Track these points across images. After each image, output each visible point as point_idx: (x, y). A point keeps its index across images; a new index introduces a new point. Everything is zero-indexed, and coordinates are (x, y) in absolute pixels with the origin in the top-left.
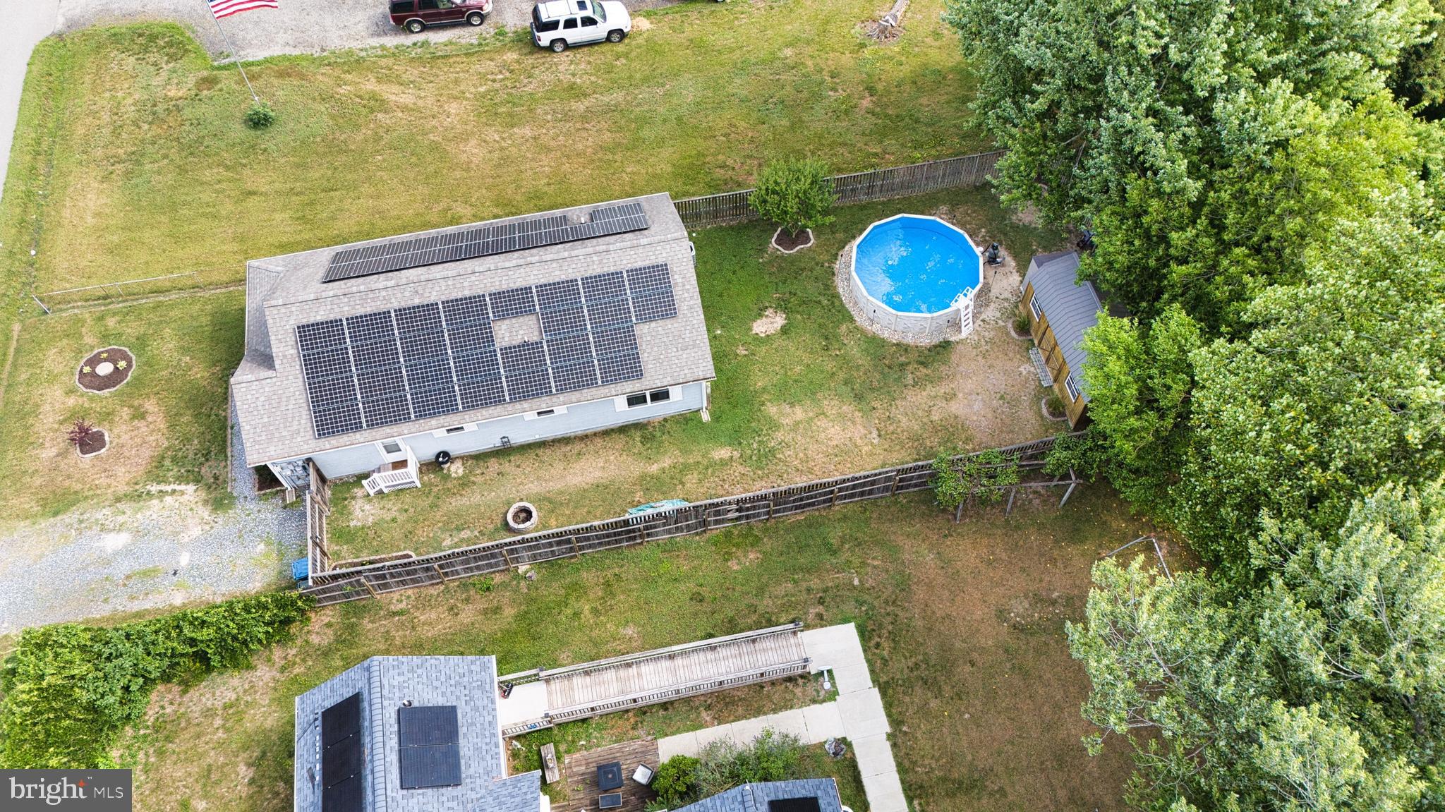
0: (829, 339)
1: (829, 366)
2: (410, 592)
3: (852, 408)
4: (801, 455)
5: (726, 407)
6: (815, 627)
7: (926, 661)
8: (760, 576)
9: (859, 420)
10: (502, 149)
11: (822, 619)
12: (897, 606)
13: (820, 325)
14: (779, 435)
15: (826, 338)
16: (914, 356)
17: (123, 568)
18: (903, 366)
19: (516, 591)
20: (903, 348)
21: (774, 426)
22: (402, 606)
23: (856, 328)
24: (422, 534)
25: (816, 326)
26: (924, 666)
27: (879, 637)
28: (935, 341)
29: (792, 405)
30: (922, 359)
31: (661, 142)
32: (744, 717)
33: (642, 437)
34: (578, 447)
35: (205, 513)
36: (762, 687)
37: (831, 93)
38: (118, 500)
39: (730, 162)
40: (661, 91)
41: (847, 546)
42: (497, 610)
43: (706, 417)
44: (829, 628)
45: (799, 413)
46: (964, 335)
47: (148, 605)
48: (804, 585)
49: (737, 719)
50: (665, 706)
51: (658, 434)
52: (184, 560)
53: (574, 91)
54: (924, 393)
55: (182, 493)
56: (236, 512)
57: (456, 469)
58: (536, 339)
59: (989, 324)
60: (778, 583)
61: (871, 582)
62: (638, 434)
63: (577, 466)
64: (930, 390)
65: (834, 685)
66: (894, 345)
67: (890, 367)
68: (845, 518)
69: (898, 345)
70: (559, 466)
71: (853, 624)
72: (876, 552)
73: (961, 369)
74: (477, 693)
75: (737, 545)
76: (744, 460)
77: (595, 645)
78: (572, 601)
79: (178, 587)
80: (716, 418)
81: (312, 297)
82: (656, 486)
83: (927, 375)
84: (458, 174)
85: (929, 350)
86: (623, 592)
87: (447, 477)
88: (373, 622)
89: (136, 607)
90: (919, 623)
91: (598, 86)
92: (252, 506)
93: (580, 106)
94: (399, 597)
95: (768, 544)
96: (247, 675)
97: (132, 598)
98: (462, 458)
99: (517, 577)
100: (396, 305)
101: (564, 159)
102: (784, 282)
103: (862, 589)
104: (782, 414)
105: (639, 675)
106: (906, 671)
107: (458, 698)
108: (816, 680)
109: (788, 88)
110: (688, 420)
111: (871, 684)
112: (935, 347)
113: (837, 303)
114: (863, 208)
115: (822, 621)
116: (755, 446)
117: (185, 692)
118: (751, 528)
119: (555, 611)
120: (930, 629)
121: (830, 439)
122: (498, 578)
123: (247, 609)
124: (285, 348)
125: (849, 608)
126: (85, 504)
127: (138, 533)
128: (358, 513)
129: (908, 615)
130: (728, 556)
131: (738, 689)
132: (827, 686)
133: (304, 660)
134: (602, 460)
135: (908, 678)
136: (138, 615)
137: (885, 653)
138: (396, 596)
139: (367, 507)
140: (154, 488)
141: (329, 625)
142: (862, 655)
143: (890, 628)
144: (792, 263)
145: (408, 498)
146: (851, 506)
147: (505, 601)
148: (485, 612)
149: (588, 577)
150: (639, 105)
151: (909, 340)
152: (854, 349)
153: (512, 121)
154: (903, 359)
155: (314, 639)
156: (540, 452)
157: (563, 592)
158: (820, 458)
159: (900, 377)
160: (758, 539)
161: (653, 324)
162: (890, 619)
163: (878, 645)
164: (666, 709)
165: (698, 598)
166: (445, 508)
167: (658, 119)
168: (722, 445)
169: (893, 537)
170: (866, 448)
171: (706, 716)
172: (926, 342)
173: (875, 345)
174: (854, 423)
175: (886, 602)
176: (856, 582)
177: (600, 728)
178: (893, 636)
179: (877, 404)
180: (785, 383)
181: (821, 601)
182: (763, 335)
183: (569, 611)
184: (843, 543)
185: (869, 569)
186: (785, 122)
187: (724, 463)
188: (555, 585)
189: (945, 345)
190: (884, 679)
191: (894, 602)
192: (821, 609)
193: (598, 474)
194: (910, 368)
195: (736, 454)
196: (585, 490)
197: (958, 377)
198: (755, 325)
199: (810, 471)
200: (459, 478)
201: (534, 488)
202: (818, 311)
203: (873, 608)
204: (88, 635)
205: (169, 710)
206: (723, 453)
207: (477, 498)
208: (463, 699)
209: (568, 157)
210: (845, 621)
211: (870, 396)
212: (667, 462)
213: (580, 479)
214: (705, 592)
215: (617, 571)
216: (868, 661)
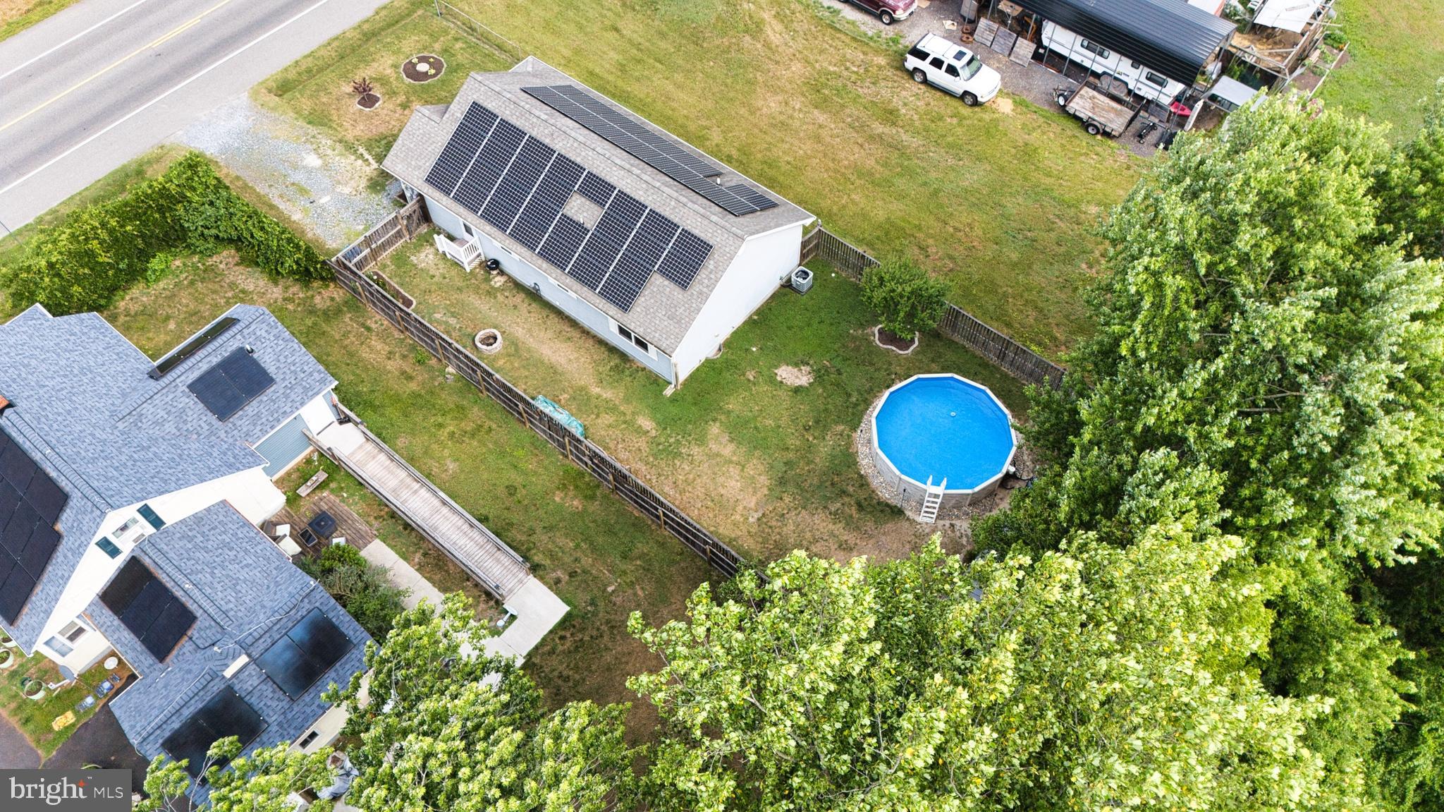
0: (820, 423)
1: (793, 442)
2: (386, 322)
3: (767, 483)
4: (691, 476)
5: (689, 399)
6: (545, 583)
7: (576, 684)
8: (563, 520)
9: (759, 494)
10: (791, 117)
11: (556, 583)
12: (612, 633)
13: (826, 410)
14: (695, 450)
15: (817, 422)
16: (862, 495)
17: (299, 177)
18: (844, 493)
19: (433, 379)
20: (863, 482)
21: (701, 441)
22: (373, 326)
23: (849, 436)
24: (433, 299)
25: (822, 407)
26: (571, 684)
27: (572, 635)
28: (893, 502)
29: (732, 440)
30: (865, 504)
31: (901, 196)
32: (434, 583)
33: (616, 366)
34: (575, 334)
35: (363, 183)
36: (468, 580)
37: (1084, 266)
38: (340, 141)
39: (932, 250)
40: (951, 162)
41: (638, 562)
42: (410, 378)
43: (669, 391)
44: (552, 594)
45: (728, 450)
46: (920, 519)
47: (282, 207)
48: (579, 554)
49: (429, 579)
50: (407, 526)
51: (627, 372)
52: (325, 200)
53: (890, 116)
54: (831, 526)
55: (369, 164)
56: (375, 198)
57: (498, 281)
58: (588, 225)
59: (953, 531)
60: (567, 535)
61: (618, 600)
62: (617, 361)
63: (558, 345)
64: (838, 528)
65: (505, 627)
66: (859, 474)
67: (832, 484)
68: (662, 545)
69: (861, 476)
70: (550, 334)
71: (568, 608)
72: (649, 588)
73: (883, 538)
74: (299, 390)
75: (576, 487)
76: (654, 441)
77: (426, 453)
78: (449, 417)
79: (305, 210)
80: (674, 399)
81: (497, 89)
82: (582, 402)
83: (851, 516)
84: (743, 111)
85: (879, 503)
86: (479, 441)
87: (488, 280)
88: (351, 319)
89: (276, 201)
90: (608, 658)
91: (911, 125)
92: (385, 202)
93: (879, 128)
94: (377, 320)
95: (594, 507)
96: (270, 285)
97: (281, 196)
98: (510, 277)
99: (442, 373)
100: (534, 134)
101: (820, 155)
102: (845, 360)
103: (608, 598)
104: (717, 439)
105: (416, 492)
106: (556, 673)
107: (284, 379)
108: (500, 613)
109: (1053, 235)
110: (656, 382)
111: (525, 654)
112: (887, 505)
113: (860, 408)
114: (985, 365)
115: (555, 586)
116: (672, 440)
117: (237, 264)
118: (598, 486)
119: (434, 412)
120: (609, 669)
121: (723, 486)
122: (433, 362)
123: (289, 241)
124: (458, 110)
125: (582, 598)
126: (326, 129)
127: (326, 167)
128: (422, 255)
129: (610, 645)
130: (564, 487)
131: (455, 565)
132: (501, 623)
133: (299, 305)
134: (576, 355)
135: (550, 679)
136: (272, 207)
137: (560, 648)
138: (378, 317)
139: (431, 257)
140: (361, 150)
141: (332, 299)
142: (546, 632)
143: (587, 638)
144: (871, 353)
145: (454, 272)
146: (676, 542)
147: (420, 378)
148: (403, 373)
149: (476, 412)
150: (922, 159)
151: (875, 483)
152: (825, 448)
153: (822, 104)
154: (851, 489)
155: (318, 299)
156: (552, 316)
157: (452, 406)
158: (700, 491)
159: (830, 498)
160: (592, 498)
161: (667, 282)
162: (595, 633)
163: (562, 638)
164: (405, 529)
165: (512, 490)
166: (463, 296)
167: (921, 180)
168: (654, 419)
169: (675, 591)
170: (738, 517)
171: (418, 557)
172: (885, 495)
173: (848, 459)
174: (755, 492)
175: (608, 622)
176: (610, 589)
177: (363, 497)
178: (579, 645)
179: (787, 499)
180: (747, 422)
181: (572, 574)
182: (779, 379)
183: (440, 420)
184: (639, 558)
185: (630, 591)
186: (1015, 256)
187: (640, 431)
188: (455, 398)
189: (897, 512)
190: (536, 660)
191: (613, 627)
192: (565, 578)
193: (563, 361)
194: (847, 499)
195: (653, 433)
196: (542, 363)
197: (872, 541)
198: (784, 367)
199: (682, 492)
200: (492, 287)
201: (519, 332)
202: (839, 400)
203: (595, 614)
204: (214, 182)
205: (222, 266)
206: (646, 423)
207: (484, 308)
208: (287, 383)
209: (825, 155)
210: (568, 602)
211: (791, 489)
212: (608, 394)
213: (549, 353)
214: (521, 493)
215: (494, 426)
216: (544, 639)
